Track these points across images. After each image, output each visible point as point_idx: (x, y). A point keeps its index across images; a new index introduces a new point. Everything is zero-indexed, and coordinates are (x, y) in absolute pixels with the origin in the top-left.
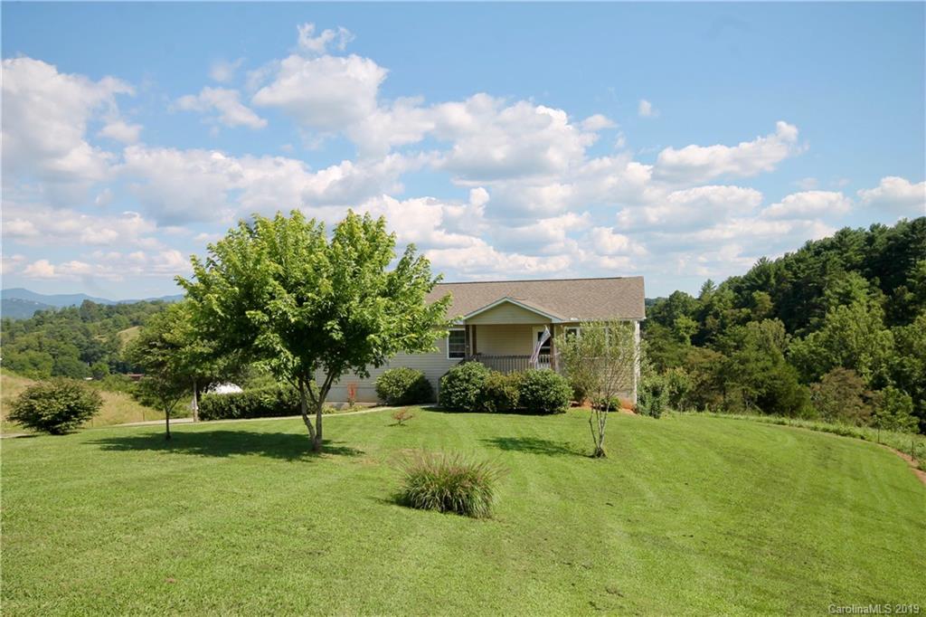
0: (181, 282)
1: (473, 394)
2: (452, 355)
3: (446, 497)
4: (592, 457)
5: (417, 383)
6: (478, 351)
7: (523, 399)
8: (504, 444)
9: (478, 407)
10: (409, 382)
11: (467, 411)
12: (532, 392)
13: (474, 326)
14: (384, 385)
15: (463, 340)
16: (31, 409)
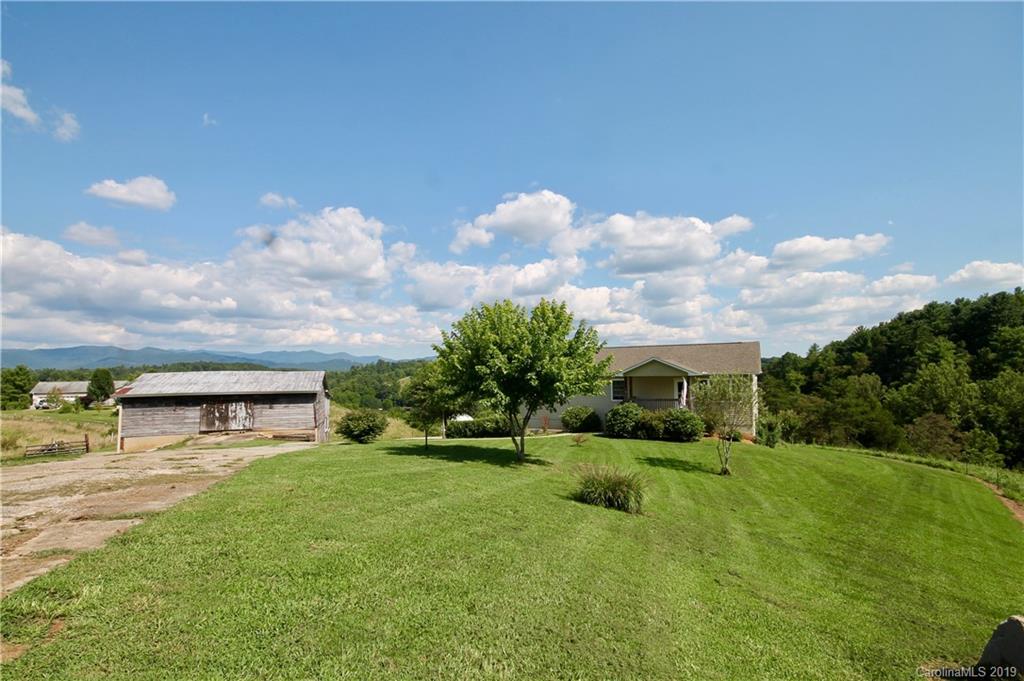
0: (435, 348)
1: (630, 426)
2: (614, 398)
3: (609, 497)
4: (720, 474)
5: (589, 417)
6: (634, 395)
7: (666, 430)
8: (652, 462)
9: (633, 435)
10: (584, 416)
11: (625, 437)
12: (674, 425)
13: (631, 378)
14: (567, 418)
15: (623, 387)
16: (348, 427)
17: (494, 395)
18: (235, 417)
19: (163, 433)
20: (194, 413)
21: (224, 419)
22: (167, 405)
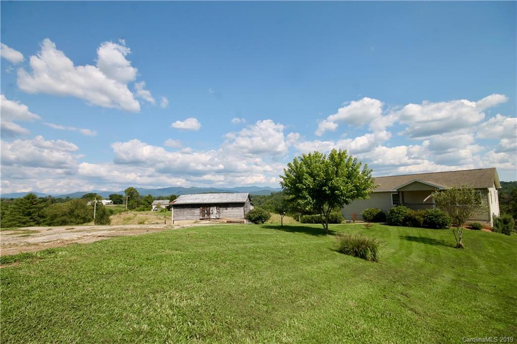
0: (281, 177)
1: (401, 218)
2: (394, 204)
3: (356, 251)
4: (456, 248)
5: (378, 214)
6: (405, 201)
7: (425, 222)
8: (410, 238)
9: (404, 224)
10: (375, 213)
11: (399, 225)
12: (430, 219)
13: (403, 192)
14: (365, 214)
15: (398, 196)
16: (250, 216)
17: (306, 198)
18: (212, 213)
19: (187, 219)
20: (197, 211)
21: (209, 214)
22: (188, 208)
